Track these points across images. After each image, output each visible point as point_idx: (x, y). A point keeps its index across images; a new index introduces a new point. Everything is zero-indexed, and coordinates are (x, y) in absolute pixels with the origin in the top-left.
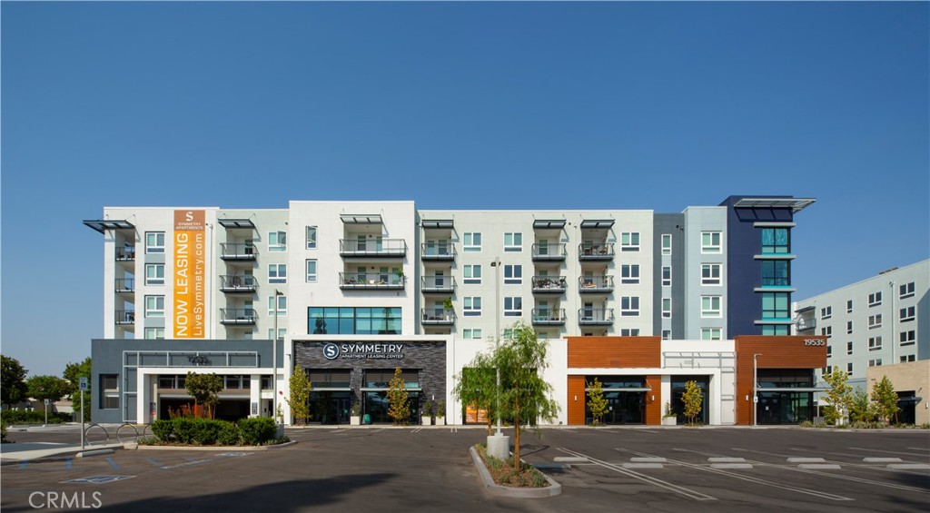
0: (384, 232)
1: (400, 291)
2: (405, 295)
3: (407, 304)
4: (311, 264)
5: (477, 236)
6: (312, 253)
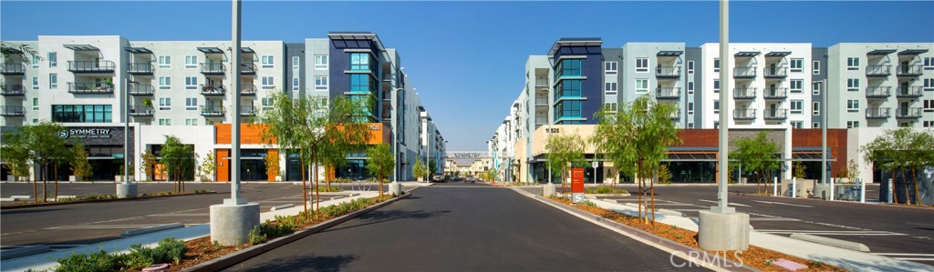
0: (100, 56)
1: (111, 93)
2: (114, 97)
3: (115, 102)
4: (53, 78)
5: (168, 58)
6: (54, 70)
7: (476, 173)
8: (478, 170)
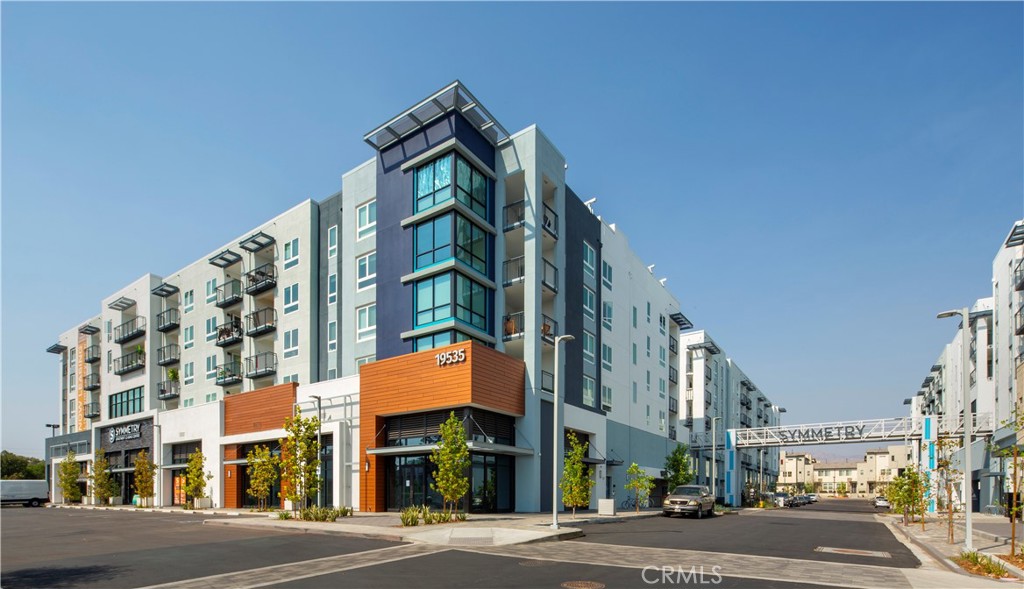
1: (144, 368)
2: (145, 371)
5: (192, 294)
6: (110, 345)
7: (872, 485)
8: (877, 477)
